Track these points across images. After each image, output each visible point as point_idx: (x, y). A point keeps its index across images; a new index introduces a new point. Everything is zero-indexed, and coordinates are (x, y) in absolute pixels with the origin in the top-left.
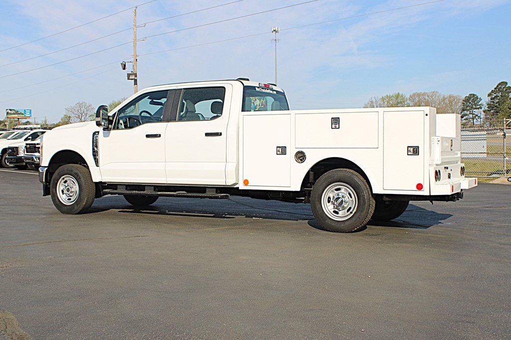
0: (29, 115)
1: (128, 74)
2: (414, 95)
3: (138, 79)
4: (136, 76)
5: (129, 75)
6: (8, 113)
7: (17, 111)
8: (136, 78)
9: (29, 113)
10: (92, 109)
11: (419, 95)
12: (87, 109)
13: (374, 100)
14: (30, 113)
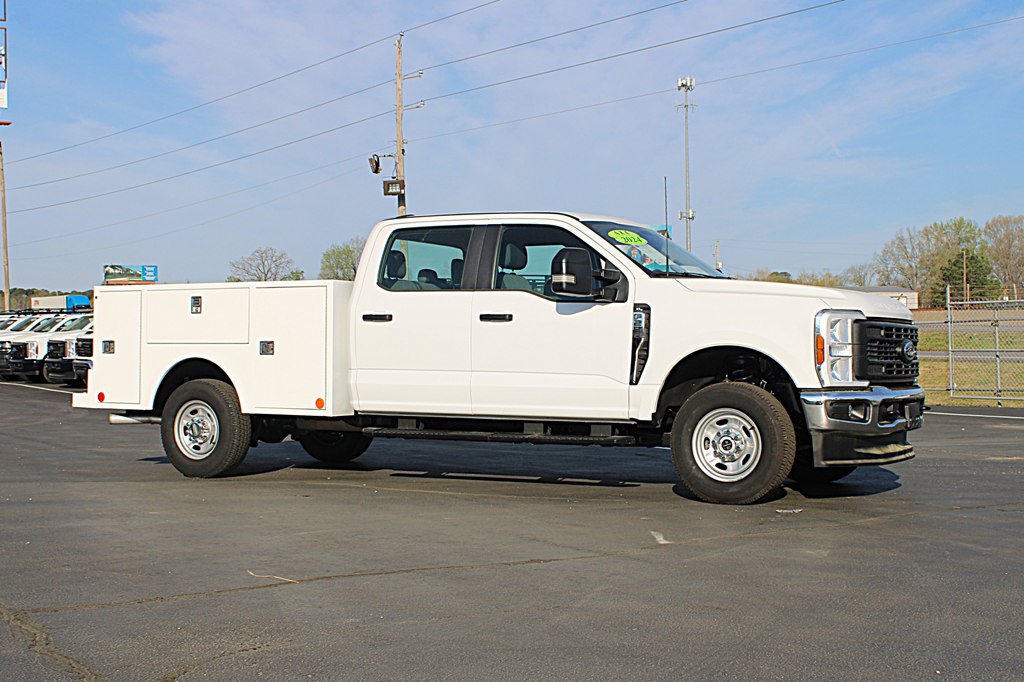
0: (153, 278)
1: (384, 182)
2: (996, 222)
3: (406, 192)
4: (403, 187)
5: (387, 185)
6: (107, 274)
7: (128, 270)
8: (403, 192)
9: (152, 274)
10: (288, 262)
11: (1006, 222)
12: (278, 263)
13: (906, 236)
14: (155, 274)
